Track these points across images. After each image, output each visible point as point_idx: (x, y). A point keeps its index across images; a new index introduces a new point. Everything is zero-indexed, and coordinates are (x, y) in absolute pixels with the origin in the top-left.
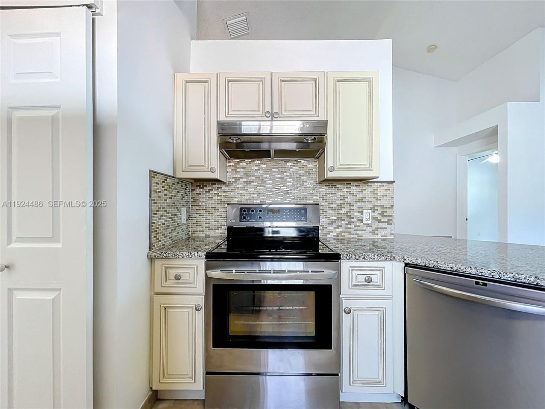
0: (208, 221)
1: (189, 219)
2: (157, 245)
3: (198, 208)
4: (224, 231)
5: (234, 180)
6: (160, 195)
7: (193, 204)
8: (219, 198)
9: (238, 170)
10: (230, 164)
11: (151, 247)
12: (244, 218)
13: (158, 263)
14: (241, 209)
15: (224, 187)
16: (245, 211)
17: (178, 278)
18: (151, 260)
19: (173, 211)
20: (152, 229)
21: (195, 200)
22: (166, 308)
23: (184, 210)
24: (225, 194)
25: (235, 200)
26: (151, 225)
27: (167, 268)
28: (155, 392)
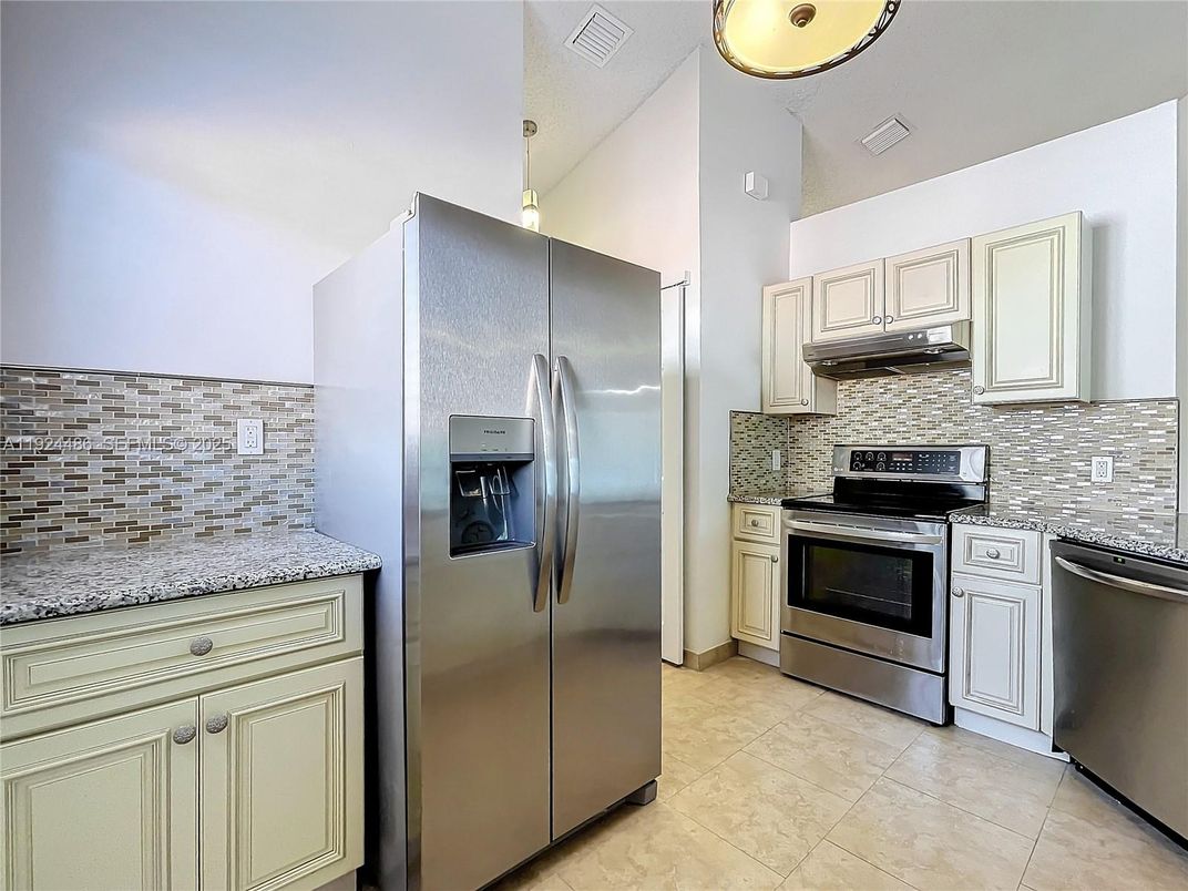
0: (811, 470)
1: (785, 465)
2: (739, 490)
3: (799, 451)
4: (831, 483)
5: (847, 410)
6: (742, 436)
7: (792, 445)
8: (826, 437)
9: (853, 395)
10: (841, 388)
11: (732, 490)
12: (857, 465)
13: (737, 506)
14: (853, 452)
15: (833, 421)
16: (858, 456)
17: (754, 524)
18: (732, 503)
19: (761, 454)
20: (734, 473)
21: (795, 441)
22: (744, 555)
23: (777, 454)
24: (834, 431)
25: (849, 441)
26: (732, 467)
27: (746, 513)
28: (736, 642)
